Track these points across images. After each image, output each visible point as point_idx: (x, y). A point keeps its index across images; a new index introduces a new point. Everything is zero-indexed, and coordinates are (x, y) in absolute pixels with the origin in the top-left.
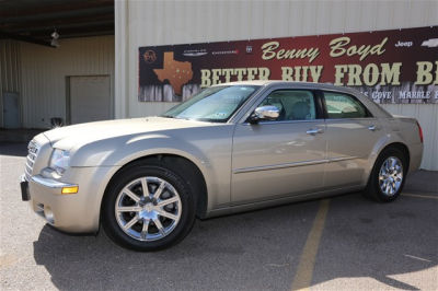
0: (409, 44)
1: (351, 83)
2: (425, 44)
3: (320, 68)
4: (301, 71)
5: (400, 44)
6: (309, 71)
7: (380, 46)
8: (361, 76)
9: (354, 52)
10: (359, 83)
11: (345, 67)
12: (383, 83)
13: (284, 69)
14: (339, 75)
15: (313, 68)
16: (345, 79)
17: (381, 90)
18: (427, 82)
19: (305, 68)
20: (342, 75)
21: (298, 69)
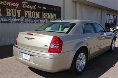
0: (40, 7)
1: (29, 17)
2: (43, 8)
3: (20, 11)
4: (14, 11)
5: (39, 7)
6: (16, 11)
7: (35, 7)
8: (31, 15)
9: (29, 7)
10: (31, 17)
11: (27, 11)
12: (36, 17)
13: (7, 9)
14: (26, 14)
15: (18, 11)
16: (27, 15)
17: (36, 19)
18: (44, 18)
19: (15, 10)
20: (27, 14)
21: (12, 10)
